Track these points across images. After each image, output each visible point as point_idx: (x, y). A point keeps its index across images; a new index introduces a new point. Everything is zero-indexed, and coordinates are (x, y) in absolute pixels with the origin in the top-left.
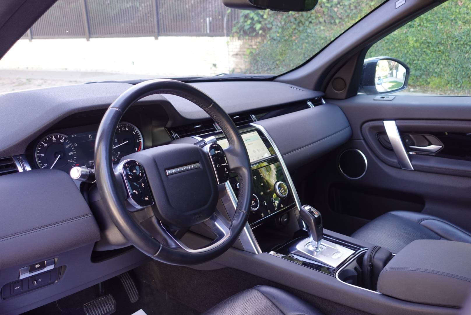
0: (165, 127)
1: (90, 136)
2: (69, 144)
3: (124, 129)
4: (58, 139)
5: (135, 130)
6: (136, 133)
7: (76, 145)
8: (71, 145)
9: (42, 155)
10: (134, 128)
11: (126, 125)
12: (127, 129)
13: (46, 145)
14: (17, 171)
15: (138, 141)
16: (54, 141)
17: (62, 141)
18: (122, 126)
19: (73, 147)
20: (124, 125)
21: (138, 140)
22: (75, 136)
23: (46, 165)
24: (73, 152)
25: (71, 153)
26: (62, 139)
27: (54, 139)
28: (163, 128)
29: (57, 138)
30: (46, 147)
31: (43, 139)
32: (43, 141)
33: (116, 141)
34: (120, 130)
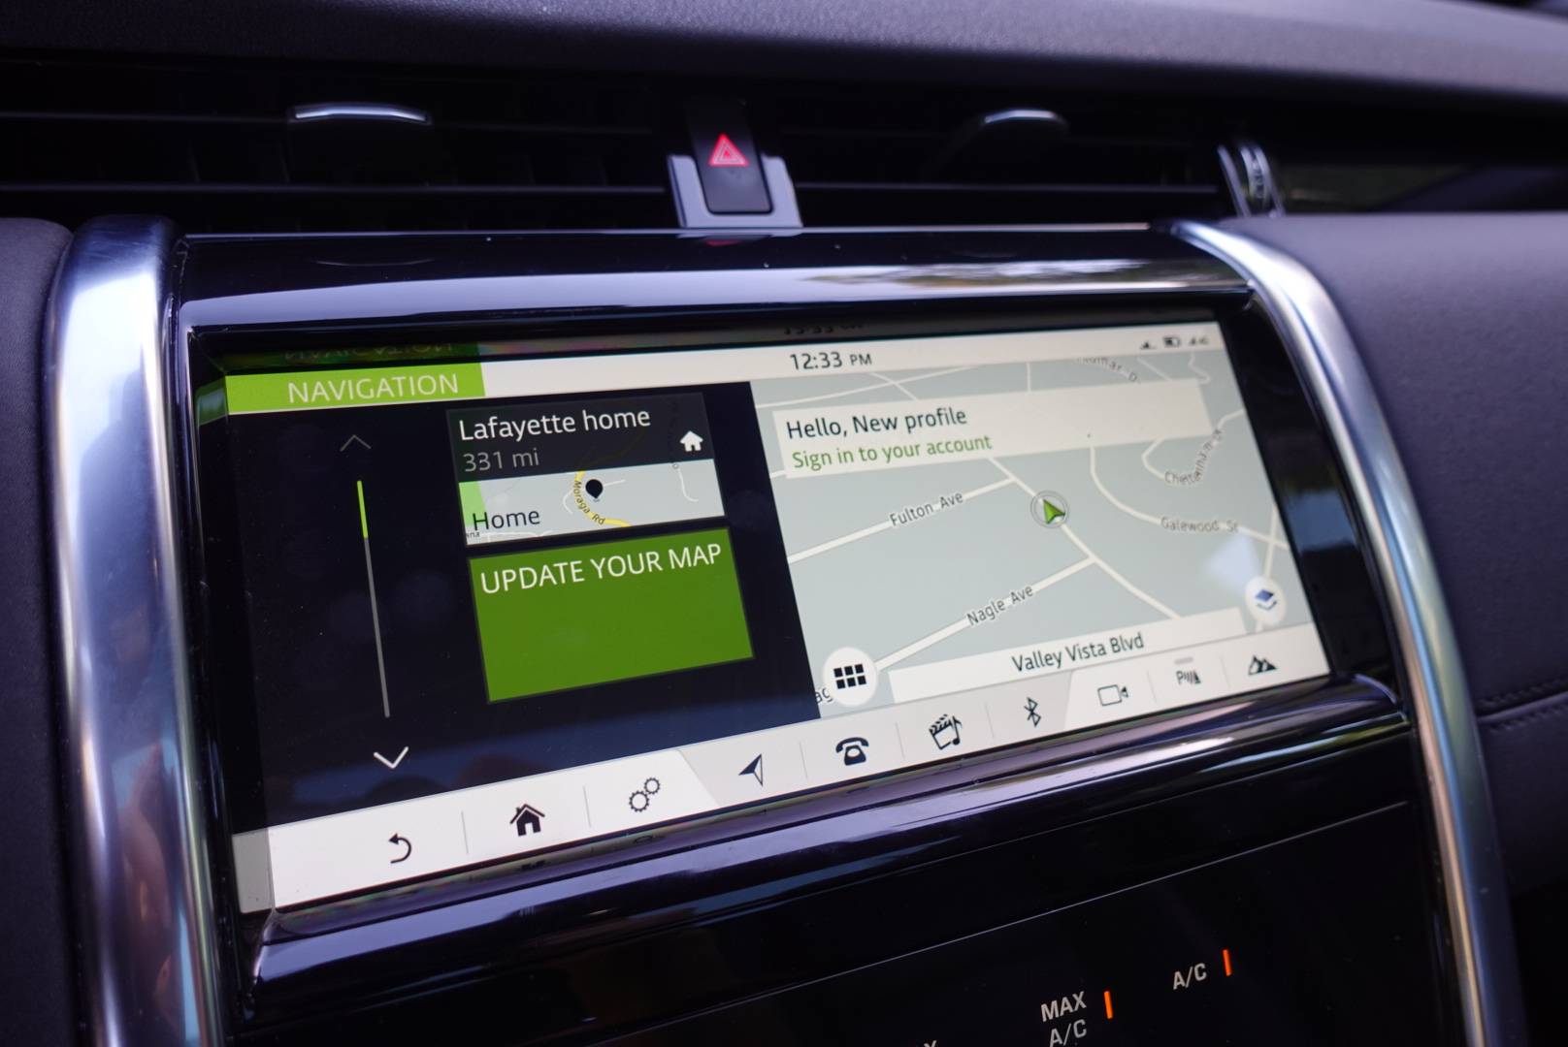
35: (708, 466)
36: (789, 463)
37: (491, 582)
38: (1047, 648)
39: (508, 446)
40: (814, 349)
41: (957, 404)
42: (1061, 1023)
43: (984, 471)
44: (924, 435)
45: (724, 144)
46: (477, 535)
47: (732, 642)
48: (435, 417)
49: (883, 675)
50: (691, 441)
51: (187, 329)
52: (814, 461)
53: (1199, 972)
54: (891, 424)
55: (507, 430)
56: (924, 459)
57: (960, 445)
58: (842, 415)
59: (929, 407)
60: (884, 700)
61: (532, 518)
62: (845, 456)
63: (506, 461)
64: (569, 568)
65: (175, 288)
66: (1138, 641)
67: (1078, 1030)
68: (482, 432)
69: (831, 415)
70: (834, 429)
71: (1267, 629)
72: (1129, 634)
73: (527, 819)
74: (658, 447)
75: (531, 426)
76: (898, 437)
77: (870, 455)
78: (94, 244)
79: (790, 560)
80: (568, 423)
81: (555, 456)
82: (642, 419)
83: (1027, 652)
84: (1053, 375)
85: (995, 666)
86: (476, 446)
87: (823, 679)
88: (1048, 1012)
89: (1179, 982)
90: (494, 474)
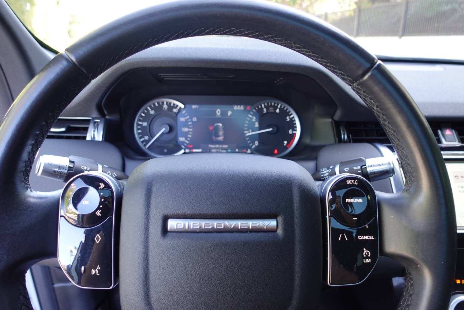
0: (332, 119)
1: (219, 111)
2: (185, 117)
3: (273, 111)
4: (171, 108)
5: (291, 114)
6: (291, 119)
7: (195, 119)
8: (188, 119)
9: (145, 124)
10: (289, 112)
11: (278, 105)
12: (278, 111)
13: (152, 112)
14: (85, 138)
15: (290, 132)
16: (164, 109)
17: (175, 110)
18: (271, 106)
19: (190, 122)
20: (275, 104)
21: (293, 131)
22: (196, 107)
23: (147, 138)
24: (189, 128)
25: (185, 130)
26: (176, 108)
27: (165, 107)
28: (330, 120)
29: (169, 105)
30: (152, 115)
31: (151, 103)
32: (150, 107)
33: (257, 125)
34: (265, 110)
45: (448, 130)
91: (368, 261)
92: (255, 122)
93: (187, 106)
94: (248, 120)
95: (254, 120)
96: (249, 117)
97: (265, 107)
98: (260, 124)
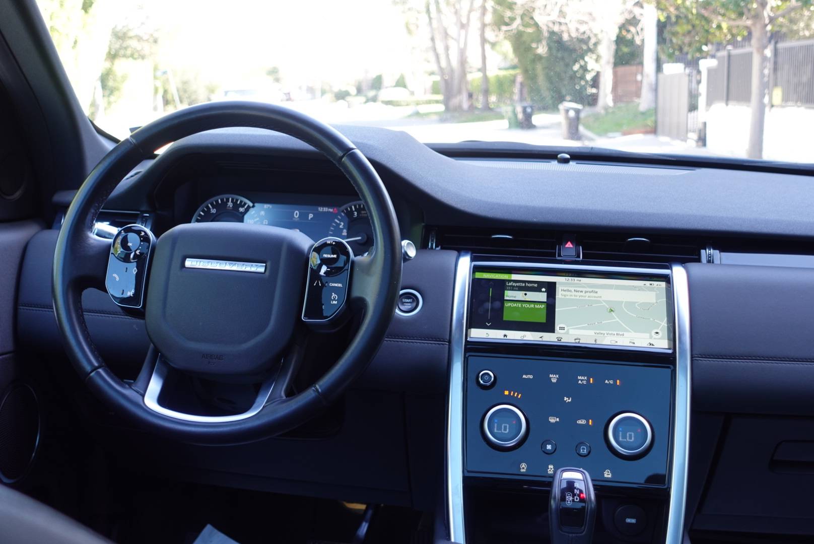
1: (297, 213)
2: (254, 218)
4: (236, 206)
8: (258, 221)
13: (214, 211)
16: (229, 207)
17: (241, 210)
22: (269, 207)
26: (243, 206)
27: (230, 204)
29: (235, 203)
30: (213, 213)
31: (213, 200)
32: (212, 204)
33: (345, 233)
34: (356, 213)
35: (545, 294)
36: (560, 294)
37: (507, 305)
38: (602, 332)
39: (514, 286)
40: (570, 278)
41: (596, 290)
42: (582, 380)
43: (599, 302)
44: (588, 294)
45: (569, 243)
46: (506, 298)
47: (543, 319)
48: (503, 282)
49: (568, 330)
50: (543, 290)
51: (473, 265)
52: (565, 296)
53: (611, 382)
54: (582, 292)
55: (514, 284)
56: (587, 298)
57: (595, 297)
58: (572, 289)
59: (591, 290)
60: (567, 333)
61: (515, 297)
62: (571, 296)
63: (513, 288)
64: (520, 305)
65: (472, 260)
66: (623, 335)
67: (585, 382)
68: (510, 284)
69: (570, 289)
70: (570, 291)
71: (655, 339)
72: (621, 333)
73: (505, 336)
74: (538, 290)
75: (518, 284)
76: (583, 294)
77: (576, 296)
78: (462, 253)
79: (556, 310)
80: (524, 285)
81: (520, 289)
82: (536, 285)
83: (598, 332)
84: (618, 287)
85: (591, 333)
86: (508, 286)
87: (557, 328)
88: (579, 378)
89: (606, 382)
90: (511, 290)
91: (335, 302)
92: (342, 229)
93: (256, 204)
94: (333, 227)
95: (341, 227)
96: (336, 223)
97: (356, 210)
98: (348, 232)
